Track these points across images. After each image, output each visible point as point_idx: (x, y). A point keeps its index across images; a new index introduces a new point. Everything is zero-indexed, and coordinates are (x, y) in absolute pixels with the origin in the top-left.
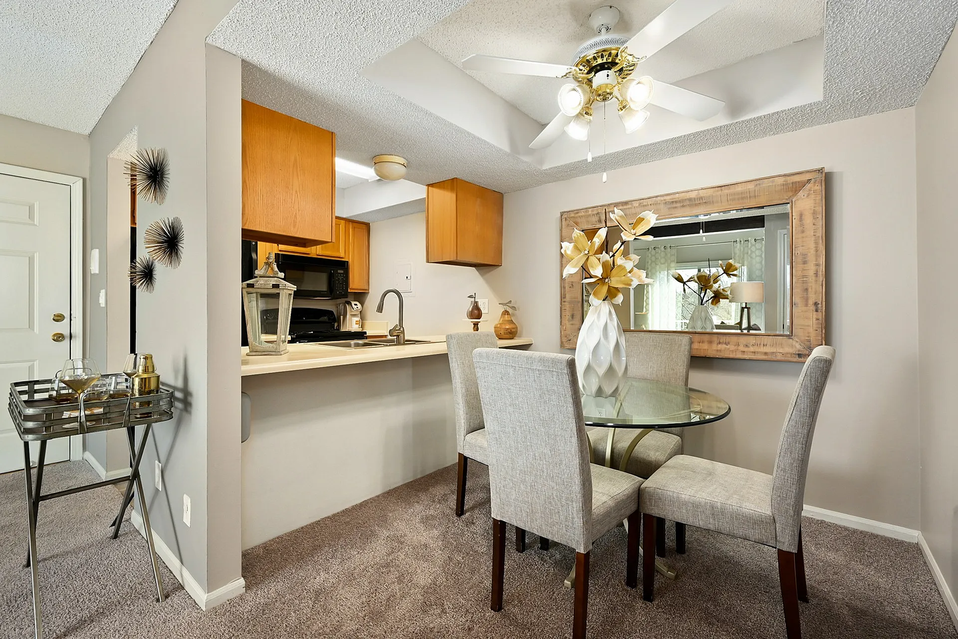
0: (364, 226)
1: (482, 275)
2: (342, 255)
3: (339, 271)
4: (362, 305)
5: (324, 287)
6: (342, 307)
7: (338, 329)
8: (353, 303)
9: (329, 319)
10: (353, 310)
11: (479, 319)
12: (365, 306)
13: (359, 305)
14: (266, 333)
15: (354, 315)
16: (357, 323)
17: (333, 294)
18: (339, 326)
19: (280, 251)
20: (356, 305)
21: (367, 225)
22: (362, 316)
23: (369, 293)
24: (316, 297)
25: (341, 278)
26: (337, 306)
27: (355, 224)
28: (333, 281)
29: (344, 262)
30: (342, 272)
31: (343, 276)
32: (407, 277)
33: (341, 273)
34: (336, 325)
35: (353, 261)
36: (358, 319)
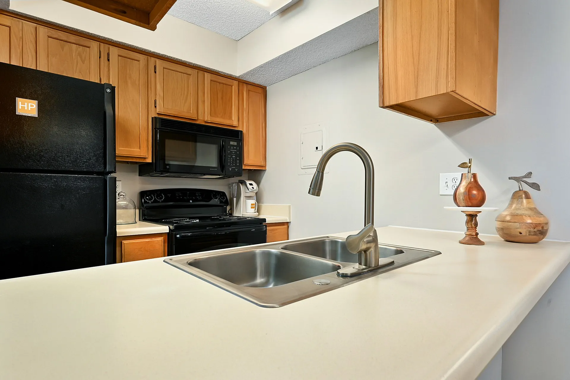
0: (260, 90)
1: (449, 134)
2: (235, 123)
3: (232, 143)
4: (258, 184)
5: (213, 162)
6: (235, 187)
7: (231, 214)
8: (248, 182)
9: (221, 202)
10: (248, 192)
11: (480, 206)
12: (261, 185)
13: (255, 185)
14: (145, 220)
15: (249, 197)
16: (253, 206)
17: (224, 171)
18: (232, 209)
19: (158, 114)
20: (251, 184)
21: (263, 90)
22: (258, 197)
23: (266, 170)
24: (204, 175)
25: (234, 151)
26: (230, 186)
27: (249, 86)
28: (225, 156)
29: (238, 132)
30: (235, 144)
31: (236, 149)
32: (317, 148)
33: (233, 146)
34: (228, 208)
35: (248, 130)
36: (253, 202)
